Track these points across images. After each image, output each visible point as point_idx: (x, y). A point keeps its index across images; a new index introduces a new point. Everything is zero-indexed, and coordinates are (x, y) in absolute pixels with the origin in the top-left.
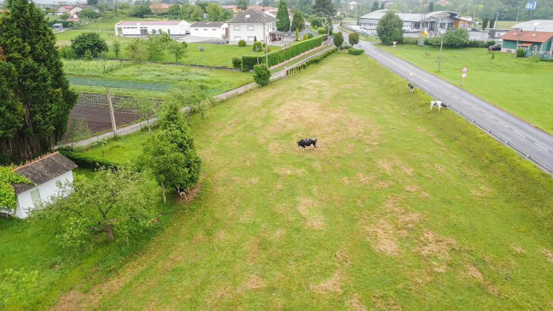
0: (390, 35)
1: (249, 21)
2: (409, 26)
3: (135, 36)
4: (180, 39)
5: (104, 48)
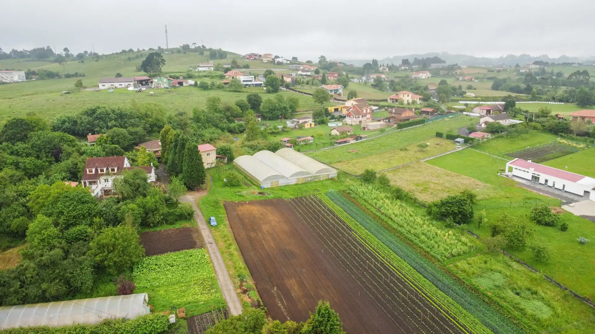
3: (524, 182)
4: (571, 205)
5: (468, 215)
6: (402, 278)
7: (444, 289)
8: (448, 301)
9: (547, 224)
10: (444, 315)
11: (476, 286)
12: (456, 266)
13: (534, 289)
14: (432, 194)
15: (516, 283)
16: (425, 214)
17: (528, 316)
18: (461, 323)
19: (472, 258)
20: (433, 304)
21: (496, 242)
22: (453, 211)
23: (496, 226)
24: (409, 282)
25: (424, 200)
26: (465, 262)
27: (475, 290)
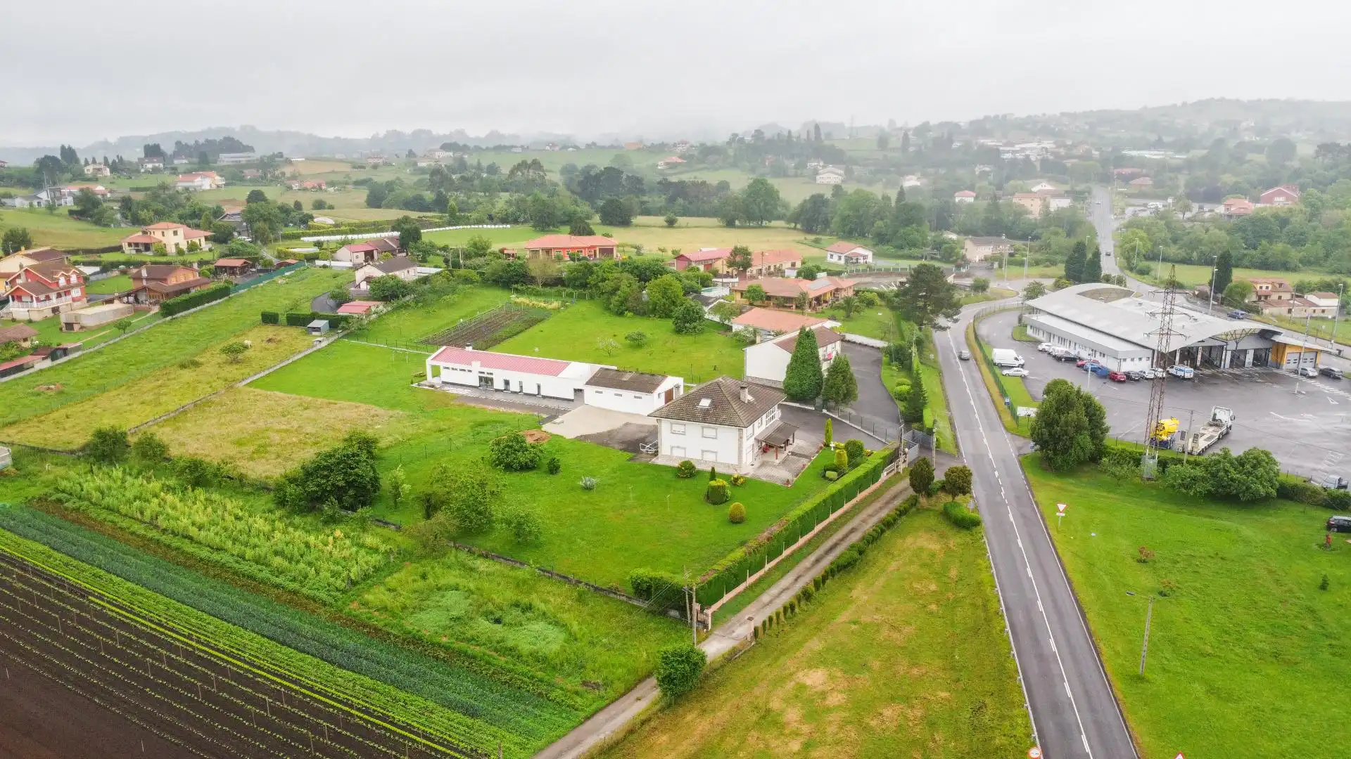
0: (1066, 450)
1: (706, 417)
2: (1144, 359)
3: (466, 392)
4: (557, 420)
5: (369, 487)
6: (248, 671)
7: (349, 662)
8: (362, 686)
9: (525, 468)
10: (361, 718)
11: (414, 632)
12: (365, 604)
13: (525, 600)
14: (278, 456)
15: (491, 600)
16: (272, 506)
17: (525, 659)
18: (400, 723)
19: (395, 575)
20: (332, 703)
21: (437, 529)
22: (333, 485)
23: (430, 495)
24: (264, 674)
25: (263, 475)
26: (382, 589)
27: (415, 640)
